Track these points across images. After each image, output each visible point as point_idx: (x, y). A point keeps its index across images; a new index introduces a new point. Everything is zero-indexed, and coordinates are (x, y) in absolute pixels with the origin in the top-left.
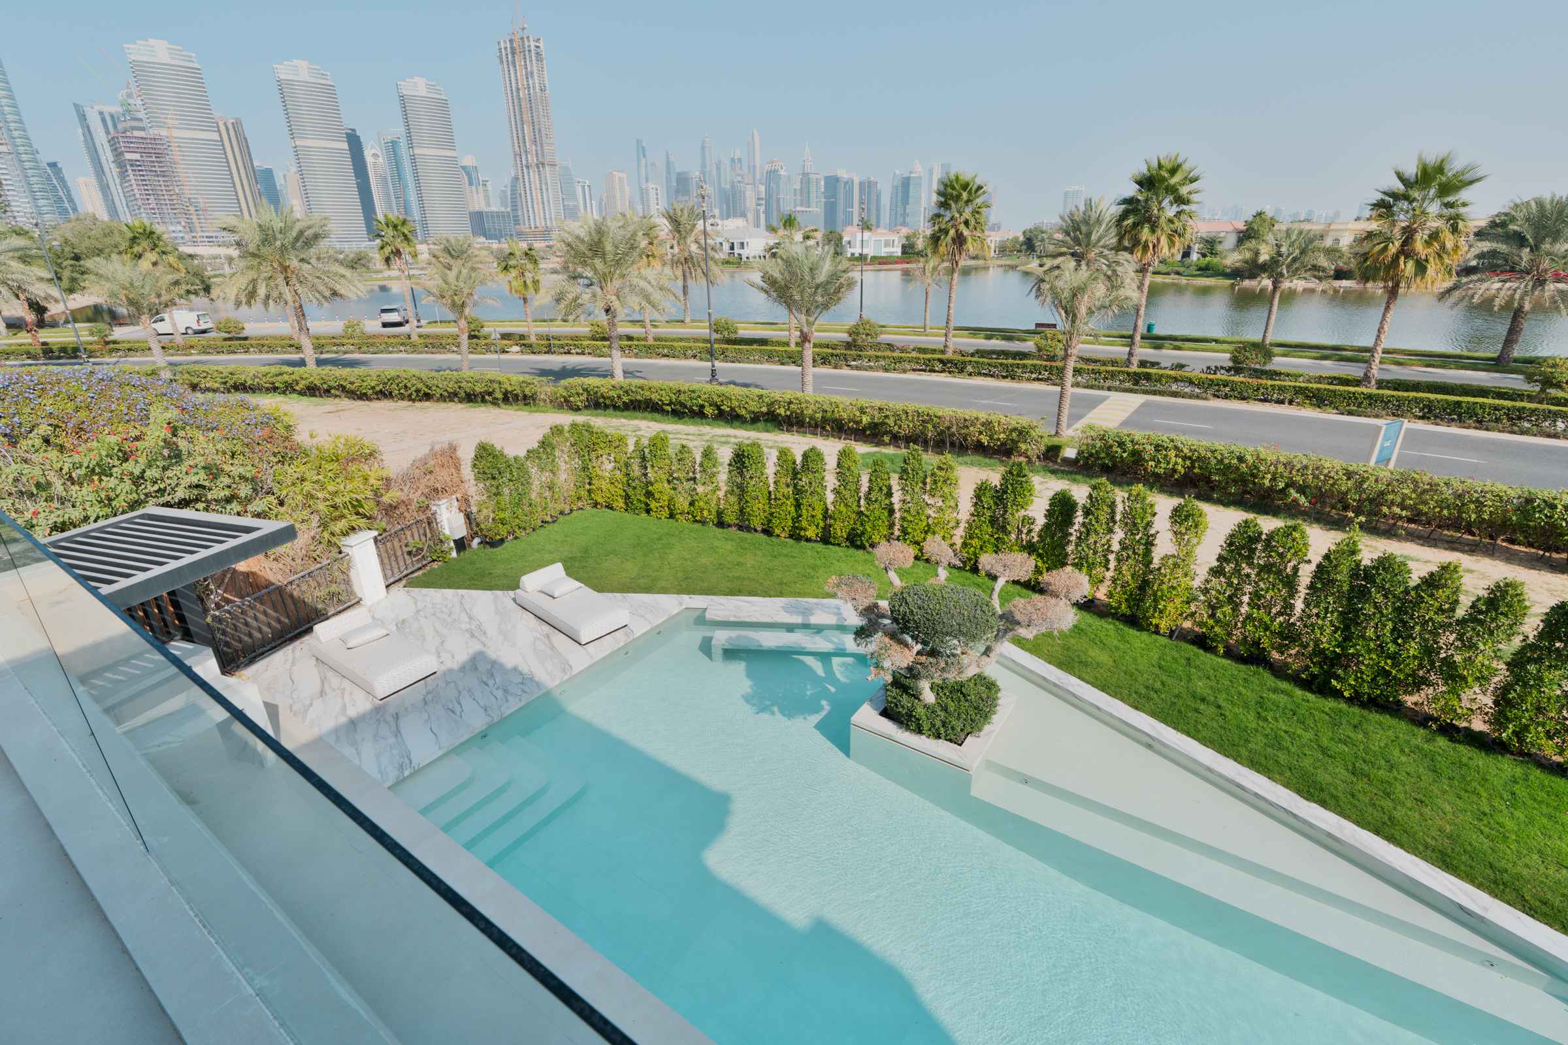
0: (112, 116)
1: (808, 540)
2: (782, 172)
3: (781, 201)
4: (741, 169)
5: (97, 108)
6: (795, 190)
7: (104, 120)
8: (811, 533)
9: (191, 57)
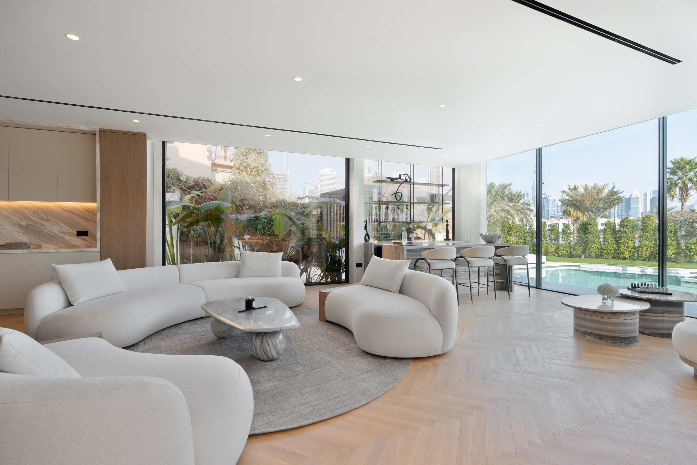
0: (311, 190)
1: (625, 258)
2: (550, 198)
3: (550, 211)
4: (528, 197)
5: (308, 188)
6: (558, 206)
7: (309, 191)
8: (627, 254)
9: (335, 172)
